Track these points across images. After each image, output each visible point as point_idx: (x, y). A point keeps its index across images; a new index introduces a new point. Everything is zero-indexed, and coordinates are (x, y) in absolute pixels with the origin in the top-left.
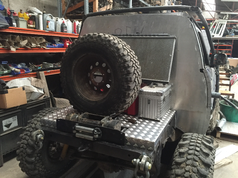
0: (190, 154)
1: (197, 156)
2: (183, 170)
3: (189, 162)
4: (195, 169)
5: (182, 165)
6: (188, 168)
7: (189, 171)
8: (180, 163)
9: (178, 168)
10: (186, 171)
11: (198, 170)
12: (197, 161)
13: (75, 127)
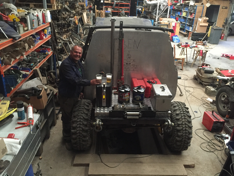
0: (182, 114)
1: (185, 114)
2: (182, 122)
3: (183, 117)
4: (186, 120)
5: (180, 120)
6: (183, 120)
7: (184, 122)
8: (179, 119)
9: (178, 121)
10: (183, 122)
11: (188, 120)
12: (186, 116)
13: (127, 114)
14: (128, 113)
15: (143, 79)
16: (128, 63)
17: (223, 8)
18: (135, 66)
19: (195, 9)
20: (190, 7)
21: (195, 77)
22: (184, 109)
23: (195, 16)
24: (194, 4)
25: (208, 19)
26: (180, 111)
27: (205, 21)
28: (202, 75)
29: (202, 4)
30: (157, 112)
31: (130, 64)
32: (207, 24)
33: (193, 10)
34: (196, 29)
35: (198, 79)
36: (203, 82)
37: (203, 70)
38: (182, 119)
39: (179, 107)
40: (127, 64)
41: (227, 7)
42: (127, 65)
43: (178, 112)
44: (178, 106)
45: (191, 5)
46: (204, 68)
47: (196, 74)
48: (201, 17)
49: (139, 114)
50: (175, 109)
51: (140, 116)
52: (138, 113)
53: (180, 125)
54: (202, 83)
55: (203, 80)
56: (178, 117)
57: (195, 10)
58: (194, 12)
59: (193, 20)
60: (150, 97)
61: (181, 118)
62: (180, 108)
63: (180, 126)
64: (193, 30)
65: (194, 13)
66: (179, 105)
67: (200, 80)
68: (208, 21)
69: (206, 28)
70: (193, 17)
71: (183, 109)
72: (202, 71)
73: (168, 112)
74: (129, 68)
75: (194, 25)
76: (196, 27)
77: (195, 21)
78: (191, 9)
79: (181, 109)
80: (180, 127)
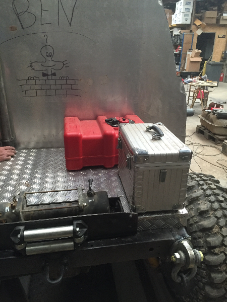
3: (222, 222)
6: (224, 232)
10: (225, 237)
13: (23, 236)
14: (27, 233)
15: (96, 118)
16: (50, 73)
17: (220, 36)
18: (69, 82)
19: (182, 38)
20: (174, 37)
21: (199, 129)
22: (218, 195)
23: (182, 48)
24: (180, 32)
25: (201, 51)
26: (210, 201)
27: (196, 55)
28: (212, 122)
29: (191, 31)
30: (141, 214)
31: (54, 74)
32: (200, 59)
33: (179, 41)
34: (185, 68)
35: (206, 132)
36: (215, 134)
37: (214, 114)
38: (221, 228)
39: (205, 190)
40: (44, 75)
41: (225, 35)
42: (45, 78)
43: (203, 206)
44: (199, 185)
45: (175, 35)
46: (216, 111)
47: (199, 124)
48: (191, 50)
49: (74, 230)
50: (194, 195)
51: (77, 240)
52: (70, 228)
53: (215, 247)
54: (214, 136)
55: (216, 131)
56: (206, 223)
57: (182, 41)
58: (180, 43)
59: (180, 54)
60: (116, 166)
61: (217, 223)
62: (209, 192)
63: (217, 250)
64: (181, 68)
65: (181, 45)
66: (202, 182)
67: (210, 132)
68: (201, 55)
69: (199, 65)
70: (180, 51)
71: (215, 195)
72: (211, 116)
73: (177, 211)
74: (52, 87)
75: (182, 62)
76: (184, 64)
77: (182, 56)
78: (176, 40)
79: (210, 196)
80: (216, 254)
